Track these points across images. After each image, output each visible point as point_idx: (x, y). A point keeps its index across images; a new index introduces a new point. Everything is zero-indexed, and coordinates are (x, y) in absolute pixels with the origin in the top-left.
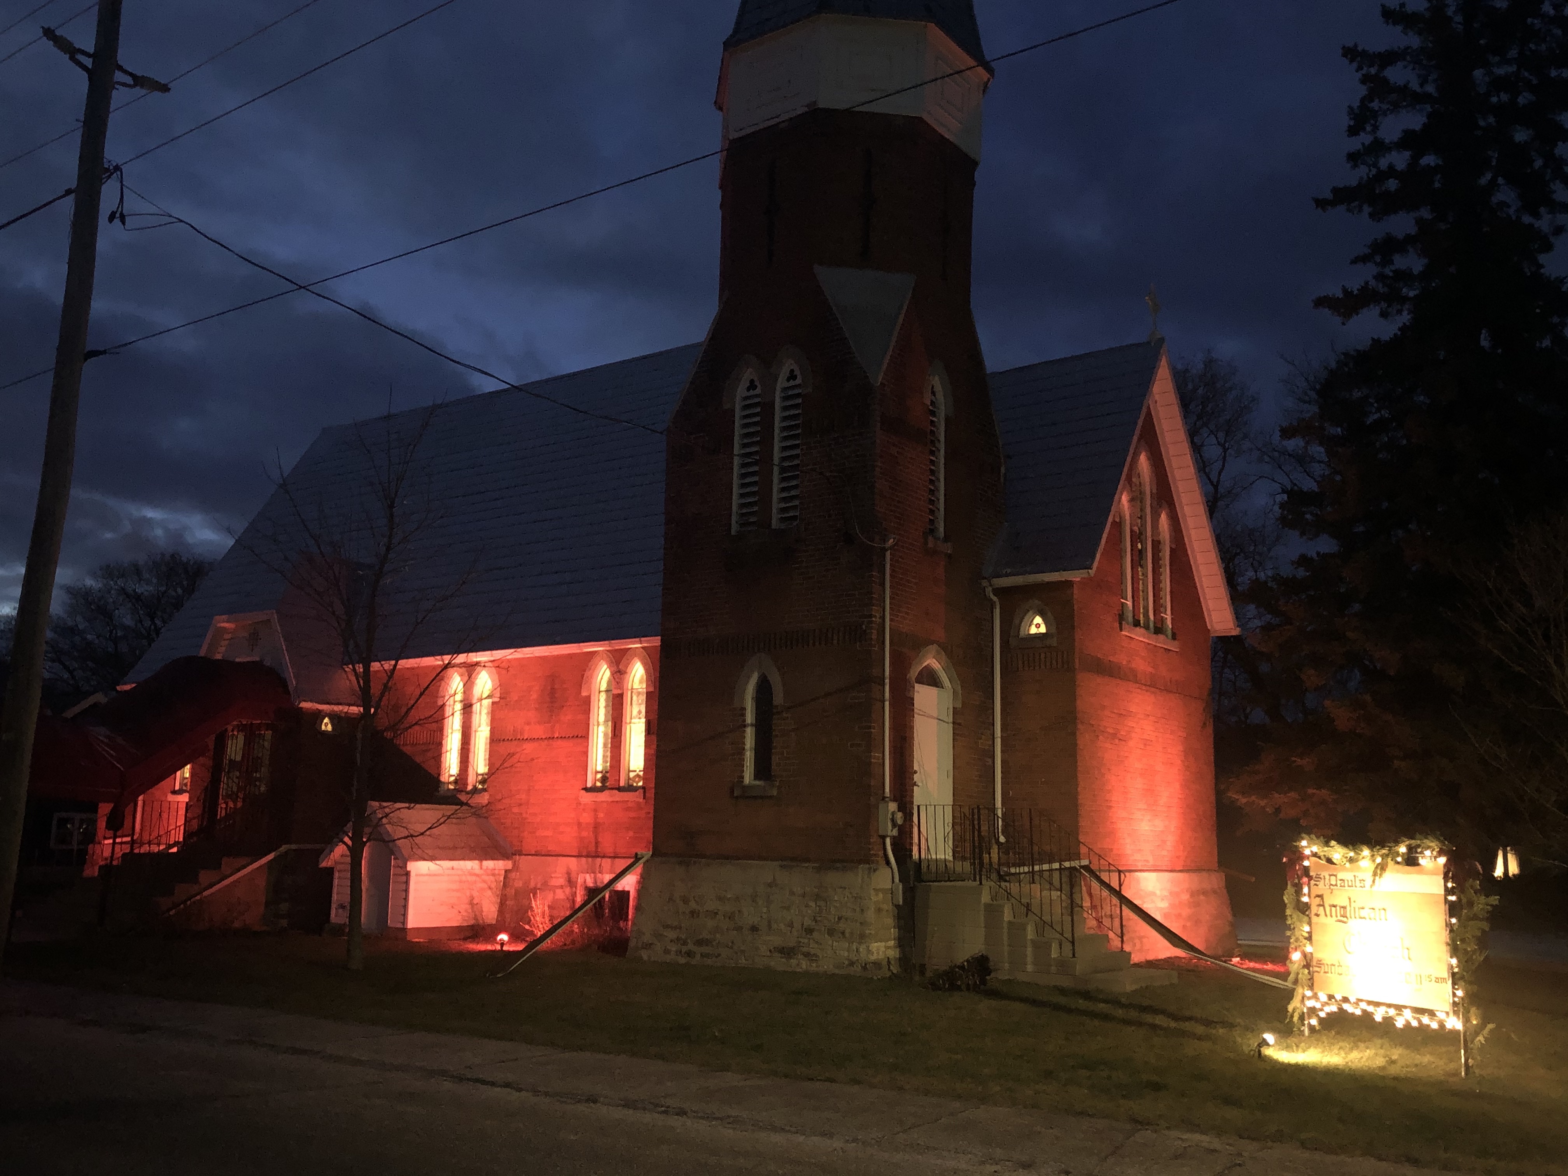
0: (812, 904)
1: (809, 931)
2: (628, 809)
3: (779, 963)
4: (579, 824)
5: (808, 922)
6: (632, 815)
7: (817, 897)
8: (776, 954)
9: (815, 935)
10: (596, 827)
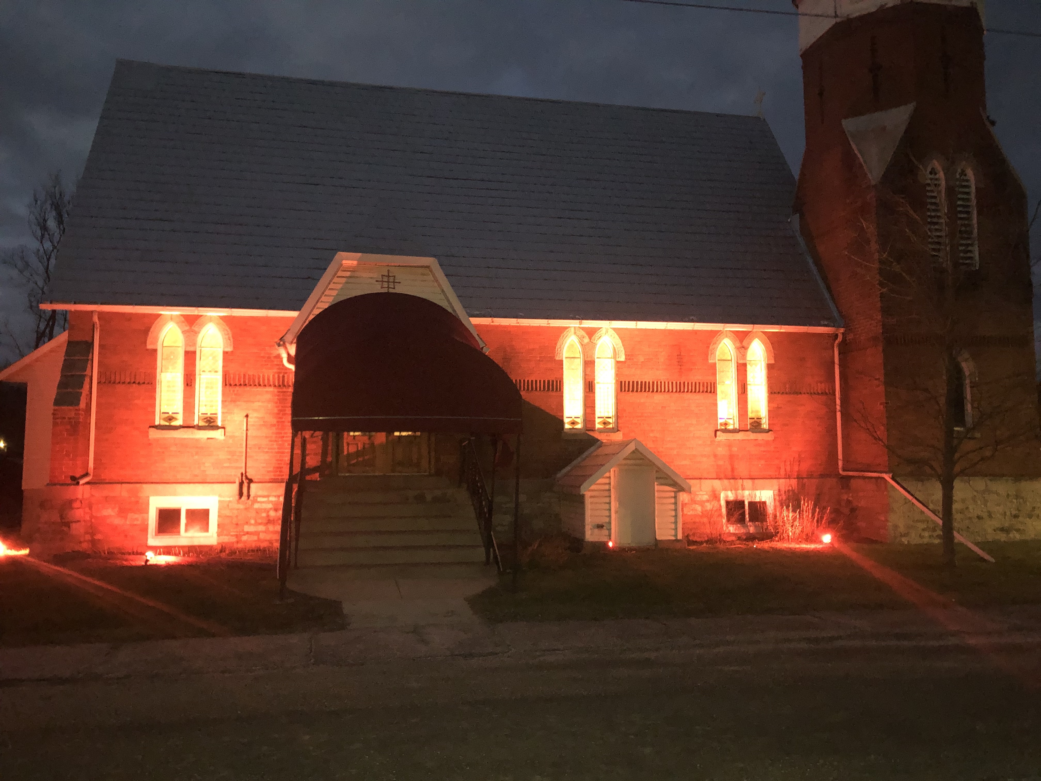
0: (1015, 501)
1: (1016, 516)
2: (759, 445)
3: (1002, 537)
4: (715, 456)
5: (1014, 512)
6: (762, 449)
7: (1017, 497)
8: (999, 532)
9: (1021, 519)
10: (732, 457)
